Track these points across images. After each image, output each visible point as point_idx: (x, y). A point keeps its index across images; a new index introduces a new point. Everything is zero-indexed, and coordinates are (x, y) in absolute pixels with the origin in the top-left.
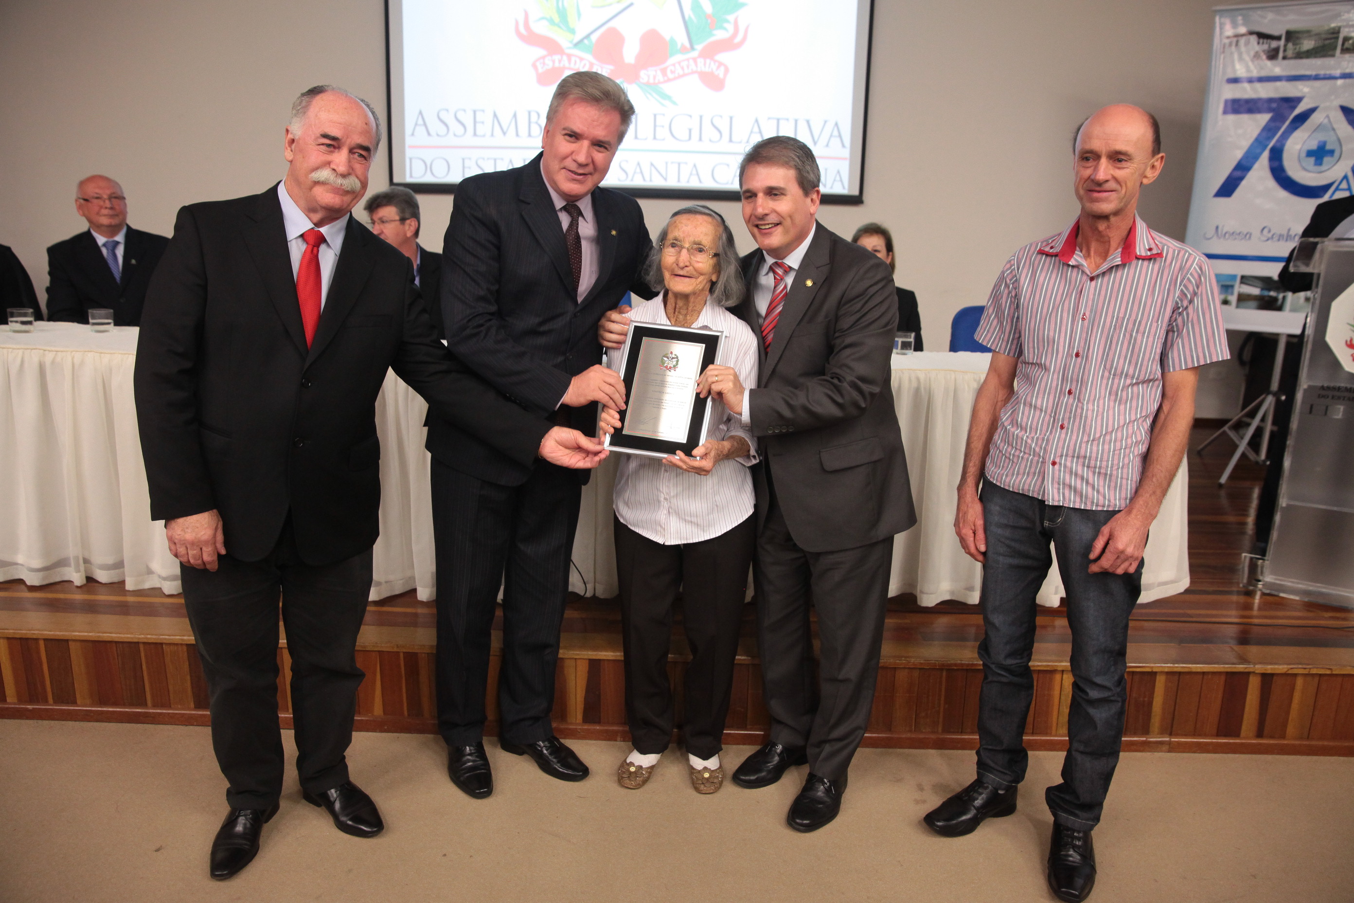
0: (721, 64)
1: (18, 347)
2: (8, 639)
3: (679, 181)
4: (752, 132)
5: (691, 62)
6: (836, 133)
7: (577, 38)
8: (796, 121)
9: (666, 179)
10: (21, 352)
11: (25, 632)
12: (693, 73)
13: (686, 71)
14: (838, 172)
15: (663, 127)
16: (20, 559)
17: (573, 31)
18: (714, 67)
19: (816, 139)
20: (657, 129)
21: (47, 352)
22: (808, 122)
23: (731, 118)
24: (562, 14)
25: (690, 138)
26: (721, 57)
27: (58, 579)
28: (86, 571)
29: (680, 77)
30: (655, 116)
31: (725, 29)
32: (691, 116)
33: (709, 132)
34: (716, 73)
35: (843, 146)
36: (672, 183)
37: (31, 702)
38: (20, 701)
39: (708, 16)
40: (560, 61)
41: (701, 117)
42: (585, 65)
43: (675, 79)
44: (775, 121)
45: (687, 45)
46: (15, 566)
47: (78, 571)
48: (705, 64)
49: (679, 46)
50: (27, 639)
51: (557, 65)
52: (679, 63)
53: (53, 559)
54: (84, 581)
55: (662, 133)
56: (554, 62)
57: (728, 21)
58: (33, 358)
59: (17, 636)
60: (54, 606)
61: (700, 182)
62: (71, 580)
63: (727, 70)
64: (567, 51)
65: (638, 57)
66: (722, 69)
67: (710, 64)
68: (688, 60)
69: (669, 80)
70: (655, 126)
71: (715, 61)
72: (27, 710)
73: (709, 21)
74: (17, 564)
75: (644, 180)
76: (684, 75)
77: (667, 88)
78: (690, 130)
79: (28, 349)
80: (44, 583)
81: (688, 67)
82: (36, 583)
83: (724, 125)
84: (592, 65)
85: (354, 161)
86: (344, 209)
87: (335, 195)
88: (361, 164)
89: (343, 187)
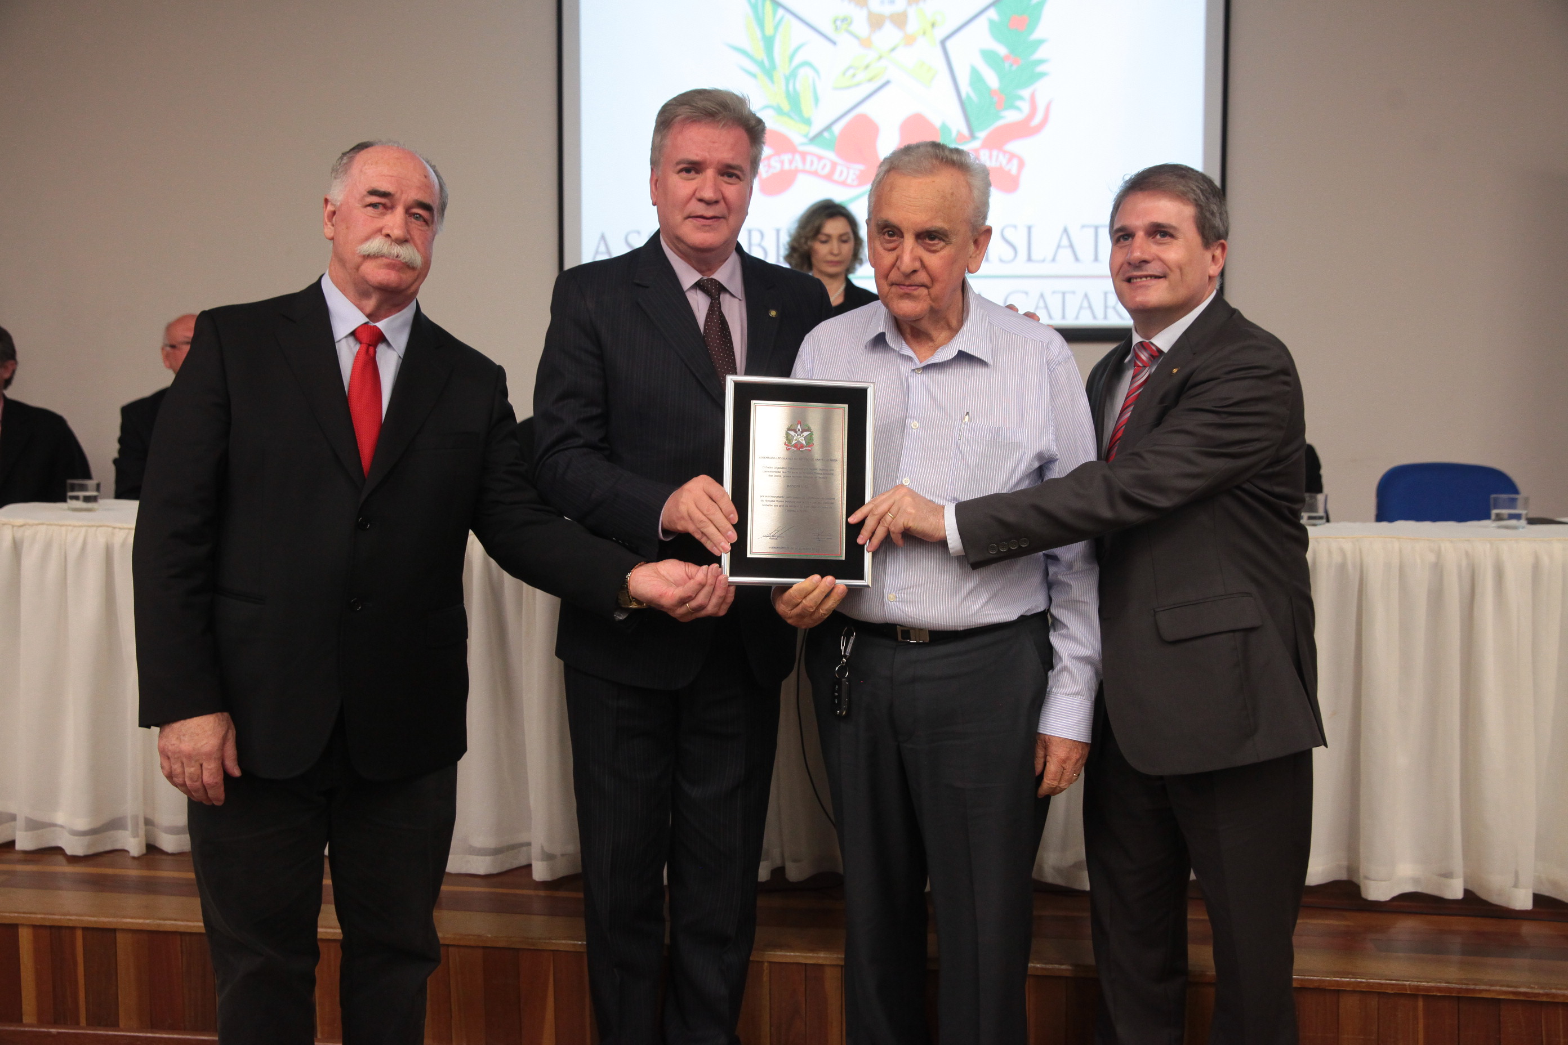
0: (1012, 156)
1: (80, 523)
2: (34, 926)
4: (1059, 246)
7: (814, 131)
10: (84, 530)
11: (59, 917)
16: (60, 818)
17: (808, 122)
18: (1003, 160)
21: (117, 530)
23: (1029, 228)
24: (794, 99)
26: (1013, 146)
27: (109, 848)
28: (148, 835)
31: (1018, 109)
34: (1007, 168)
37: (57, 1023)
38: (43, 1023)
39: (993, 93)
40: (791, 162)
42: (824, 166)
44: (1092, 231)
45: (965, 132)
46: (53, 829)
47: (135, 835)
48: (991, 157)
49: (954, 135)
50: (60, 928)
51: (787, 167)
53: (105, 819)
54: (144, 851)
56: (782, 163)
57: (1021, 98)
58: (99, 539)
59: (48, 924)
60: (100, 884)
62: (126, 848)
63: (1021, 164)
64: (801, 148)
66: (1015, 162)
67: (997, 157)
71: (1005, 152)
72: (49, 1034)
73: (995, 99)
74: (55, 825)
79: (93, 526)
80: (90, 852)
82: (79, 851)
83: (1019, 239)
84: (834, 165)
86: (402, 292)
87: (390, 271)
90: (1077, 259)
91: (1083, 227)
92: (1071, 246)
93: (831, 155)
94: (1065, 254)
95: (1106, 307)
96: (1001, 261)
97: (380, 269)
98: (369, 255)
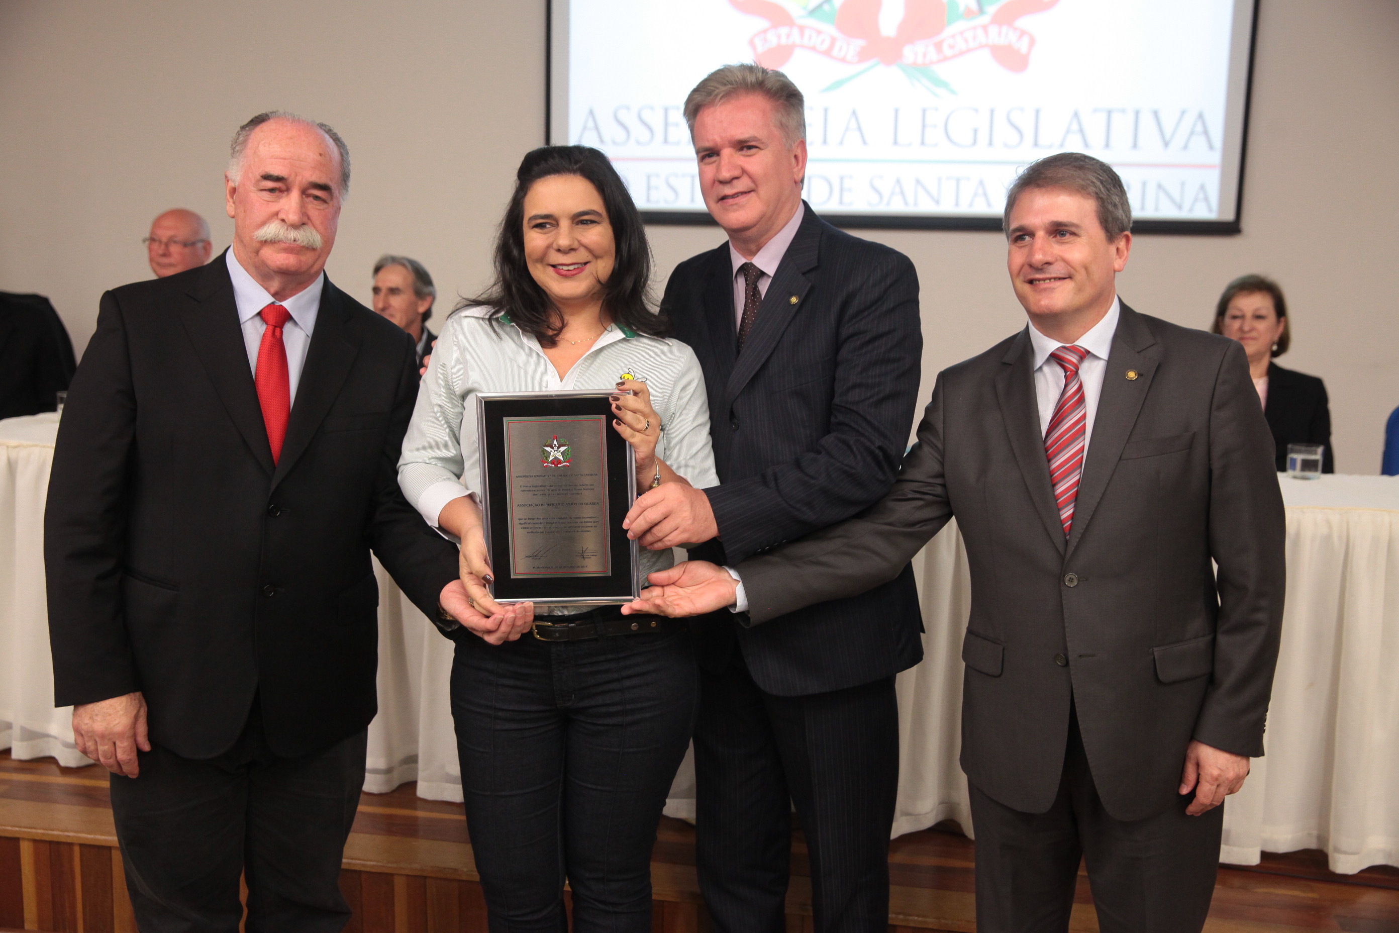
0: (1023, 33)
3: (957, 204)
4: (1068, 131)
5: (980, 32)
6: (1199, 128)
7: (813, 3)
8: (1137, 113)
9: (937, 202)
12: (981, 47)
13: (972, 45)
14: (1202, 187)
15: (935, 127)
18: (1012, 37)
19: (1168, 135)
20: (929, 131)
22: (1156, 113)
23: (1037, 112)
25: (975, 143)
26: (1024, 22)
29: (961, 53)
30: (924, 111)
32: (976, 111)
33: (1003, 132)
34: (1017, 46)
35: (1211, 147)
36: (947, 207)
40: (788, 36)
41: (992, 111)
42: (823, 40)
43: (955, 56)
44: (1103, 116)
45: (974, 6)
48: (1000, 34)
49: (962, 8)
51: (783, 41)
52: (961, 33)
55: (934, 135)
56: (779, 37)
61: (989, 205)
63: (1032, 42)
64: (799, 21)
65: (902, 27)
66: (1026, 40)
67: (1007, 33)
68: (975, 28)
69: (946, 59)
70: (924, 126)
71: (1015, 29)
75: (906, 203)
76: (968, 51)
77: (942, 70)
78: (976, 131)
81: (974, 38)
83: (1026, 122)
84: (833, 40)
85: (310, 206)
86: (304, 272)
87: (289, 255)
88: (319, 210)
89: (298, 243)
90: (1087, 145)
91: (1096, 110)
92: (1081, 131)
93: (830, 30)
94: (1076, 139)
96: (1006, 145)
97: (279, 253)
98: (266, 241)
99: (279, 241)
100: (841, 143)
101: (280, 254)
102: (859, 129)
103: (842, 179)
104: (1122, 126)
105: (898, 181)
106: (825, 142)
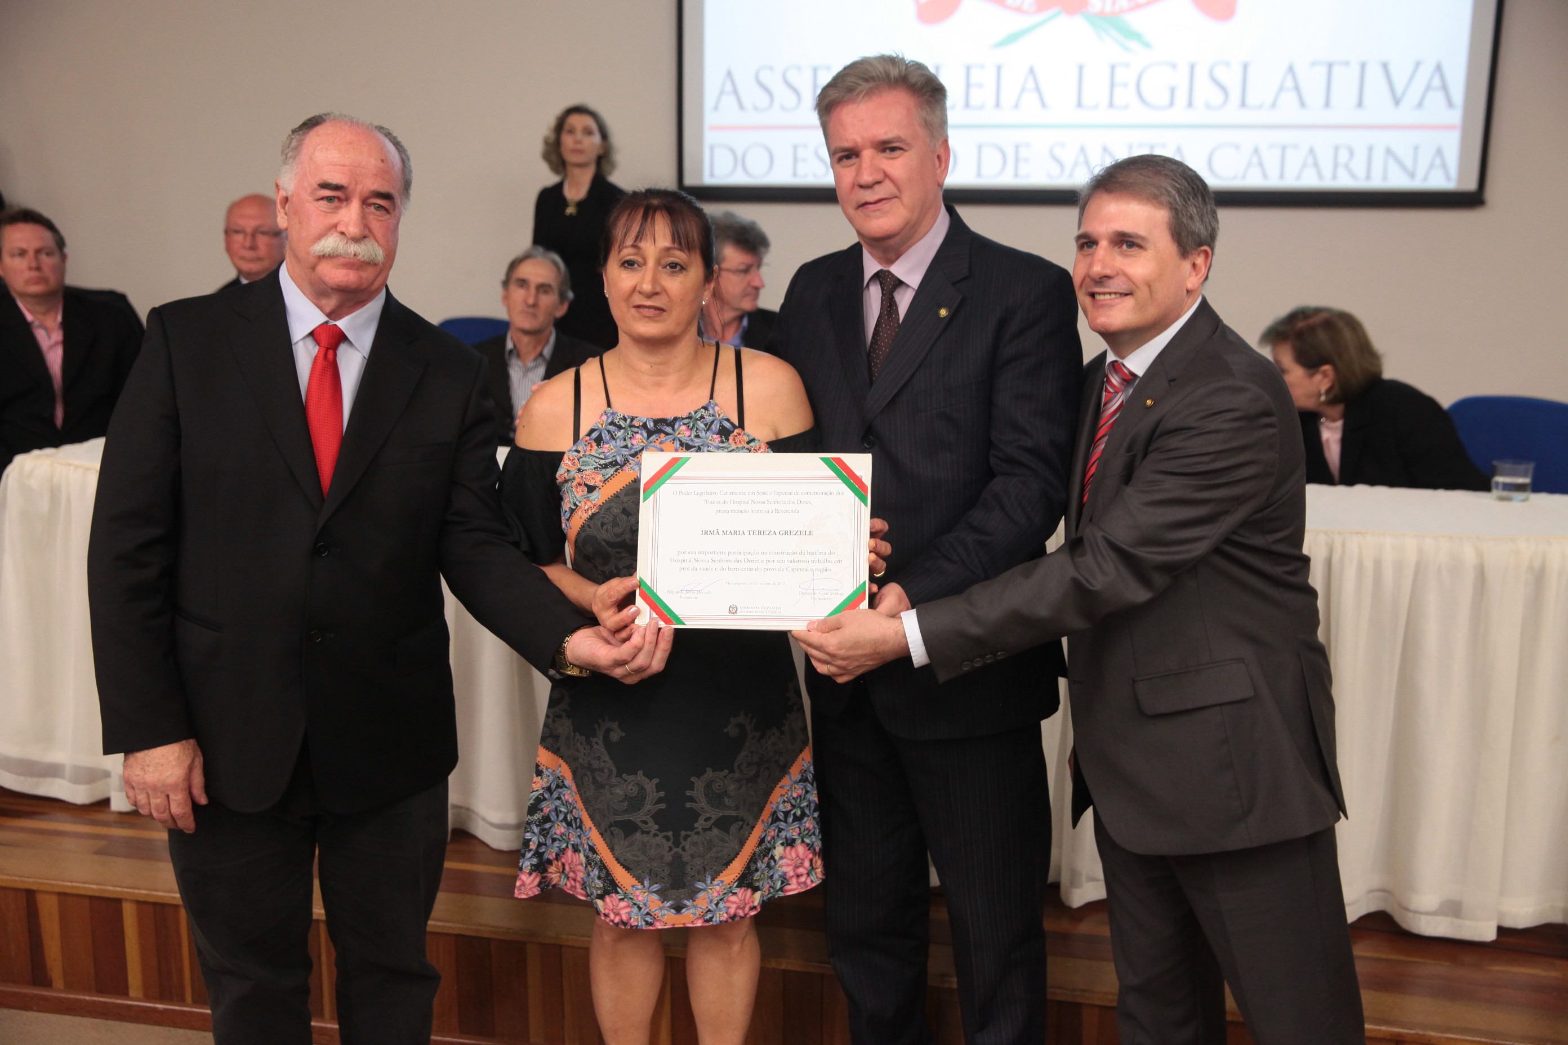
2: (138, 902)
4: (1281, 89)
6: (1436, 82)
8: (1363, 66)
14: (1439, 152)
15: (1125, 85)
19: (1399, 91)
20: (1118, 91)
22: (1385, 66)
23: (1245, 67)
25: (1172, 103)
30: (1113, 67)
32: (1174, 66)
33: (1205, 91)
35: (1450, 104)
37: (161, 999)
38: (147, 998)
41: (1192, 67)
44: (1323, 70)
50: (163, 904)
55: (1125, 95)
59: (151, 900)
69: (1138, 6)
70: (1112, 85)
72: (155, 1010)
77: (1135, 20)
78: (1173, 91)
83: (1232, 79)
85: (371, 217)
86: (365, 289)
87: (349, 271)
88: (381, 221)
89: (358, 258)
90: (1302, 104)
91: (1314, 64)
92: (1297, 88)
94: (1289, 98)
95: (1336, 165)
96: (1208, 106)
97: (337, 269)
98: (324, 256)
99: (338, 256)
100: (1016, 106)
101: (339, 271)
102: (1038, 89)
103: (1017, 148)
104: (1345, 81)
105: (1082, 150)
106: (998, 105)
